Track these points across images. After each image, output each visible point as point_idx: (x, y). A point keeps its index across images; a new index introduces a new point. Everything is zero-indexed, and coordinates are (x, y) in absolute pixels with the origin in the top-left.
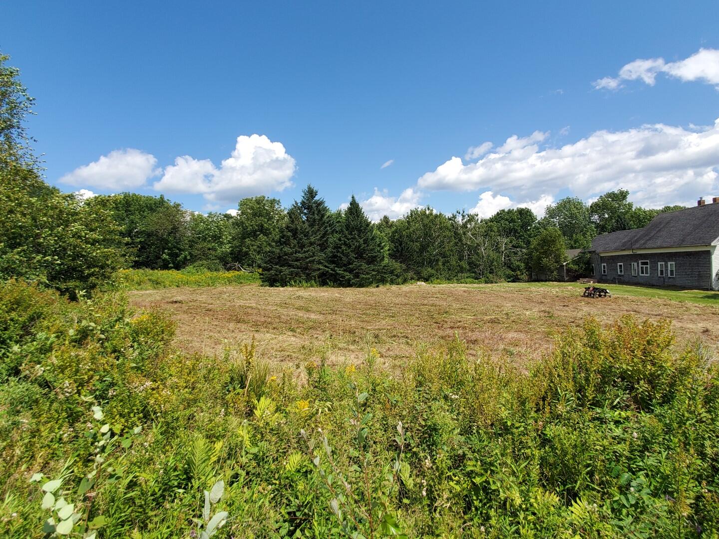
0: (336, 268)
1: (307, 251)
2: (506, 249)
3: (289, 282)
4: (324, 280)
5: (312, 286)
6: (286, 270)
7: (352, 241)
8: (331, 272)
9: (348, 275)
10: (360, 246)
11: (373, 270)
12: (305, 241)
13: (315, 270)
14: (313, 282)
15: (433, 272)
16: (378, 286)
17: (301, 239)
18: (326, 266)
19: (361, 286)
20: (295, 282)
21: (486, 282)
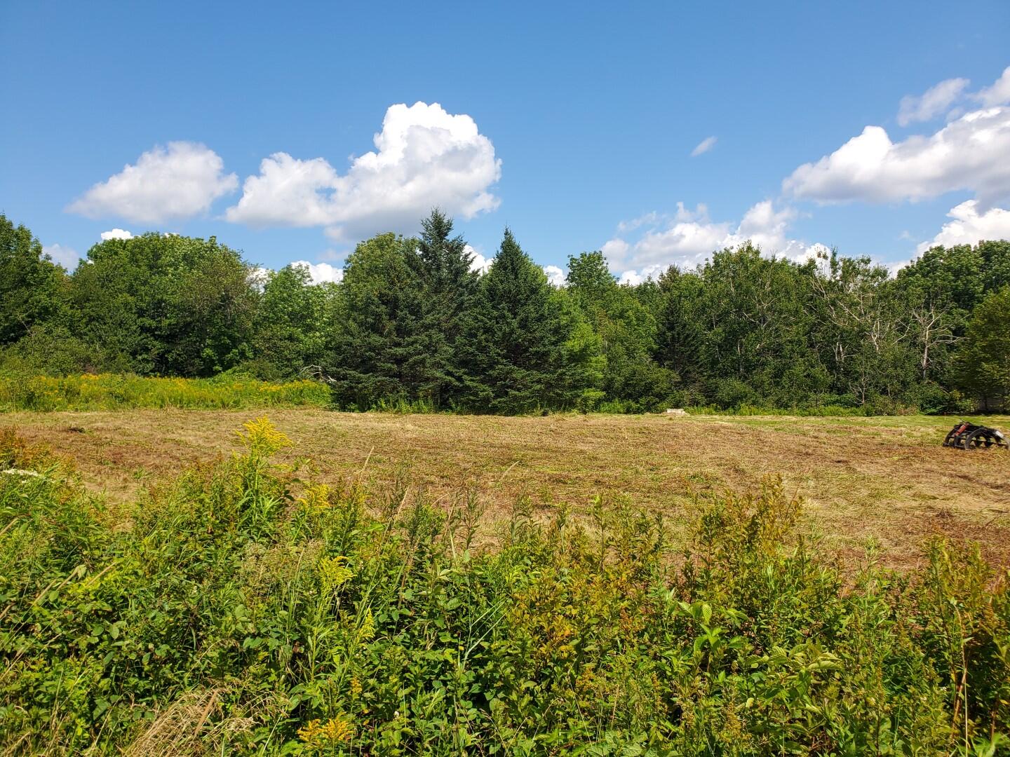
0: (465, 377)
1: (413, 343)
2: (932, 339)
3: (376, 403)
4: (445, 400)
5: (419, 411)
6: (369, 381)
7: (497, 323)
8: (457, 383)
9: (486, 391)
10: (512, 332)
11: (539, 382)
12: (410, 321)
13: (427, 380)
14: (421, 402)
15: (749, 389)
16: (545, 414)
17: (403, 320)
18: (449, 373)
19: (512, 412)
20: (387, 402)
21: (868, 414)
